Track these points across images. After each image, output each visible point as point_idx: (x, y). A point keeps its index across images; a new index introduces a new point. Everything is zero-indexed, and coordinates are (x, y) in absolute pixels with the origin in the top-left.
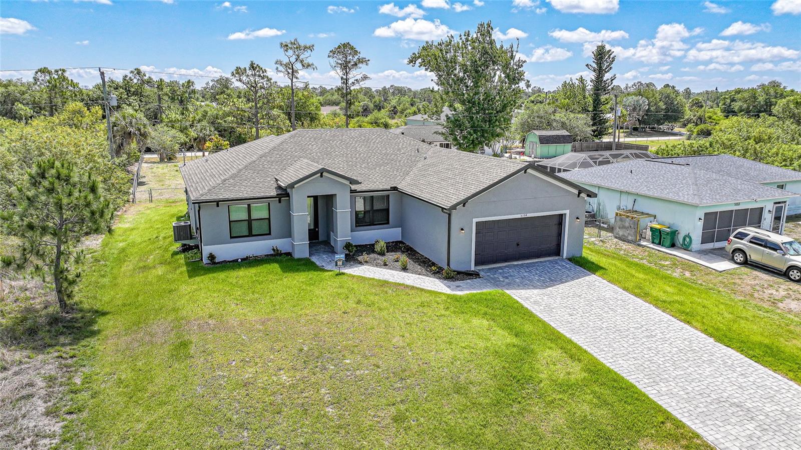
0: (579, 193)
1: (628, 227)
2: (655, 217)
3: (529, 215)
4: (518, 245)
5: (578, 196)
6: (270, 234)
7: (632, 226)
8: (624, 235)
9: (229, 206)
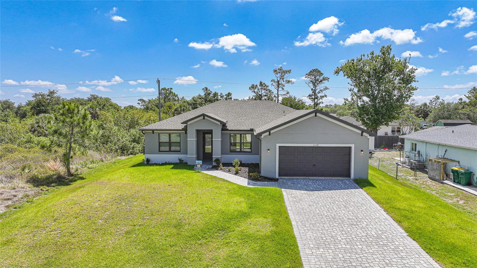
0: (362, 133)
1: (436, 169)
2: (459, 162)
3: (320, 145)
4: (314, 166)
5: (362, 135)
6: (180, 151)
7: (438, 168)
8: (433, 176)
9: (159, 134)
